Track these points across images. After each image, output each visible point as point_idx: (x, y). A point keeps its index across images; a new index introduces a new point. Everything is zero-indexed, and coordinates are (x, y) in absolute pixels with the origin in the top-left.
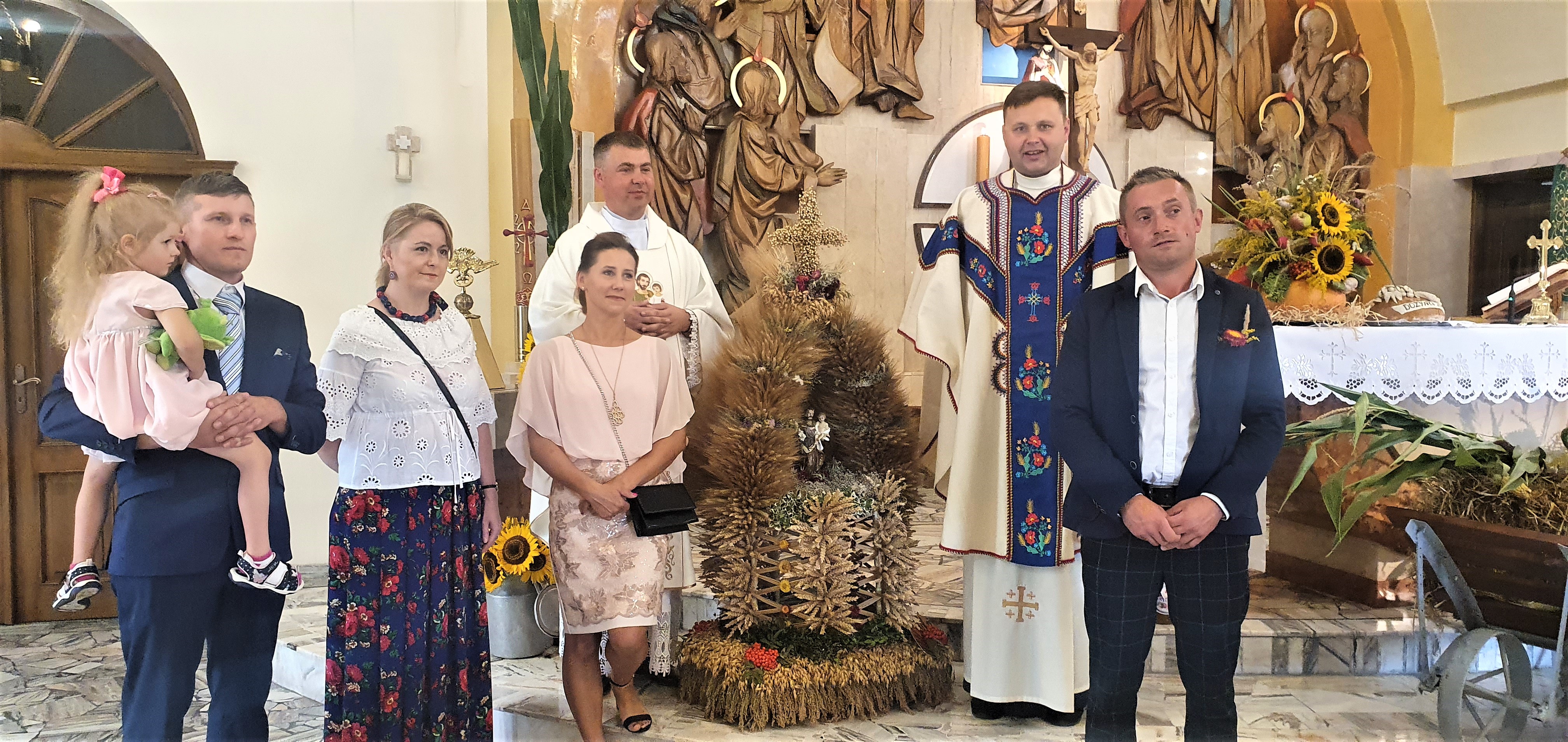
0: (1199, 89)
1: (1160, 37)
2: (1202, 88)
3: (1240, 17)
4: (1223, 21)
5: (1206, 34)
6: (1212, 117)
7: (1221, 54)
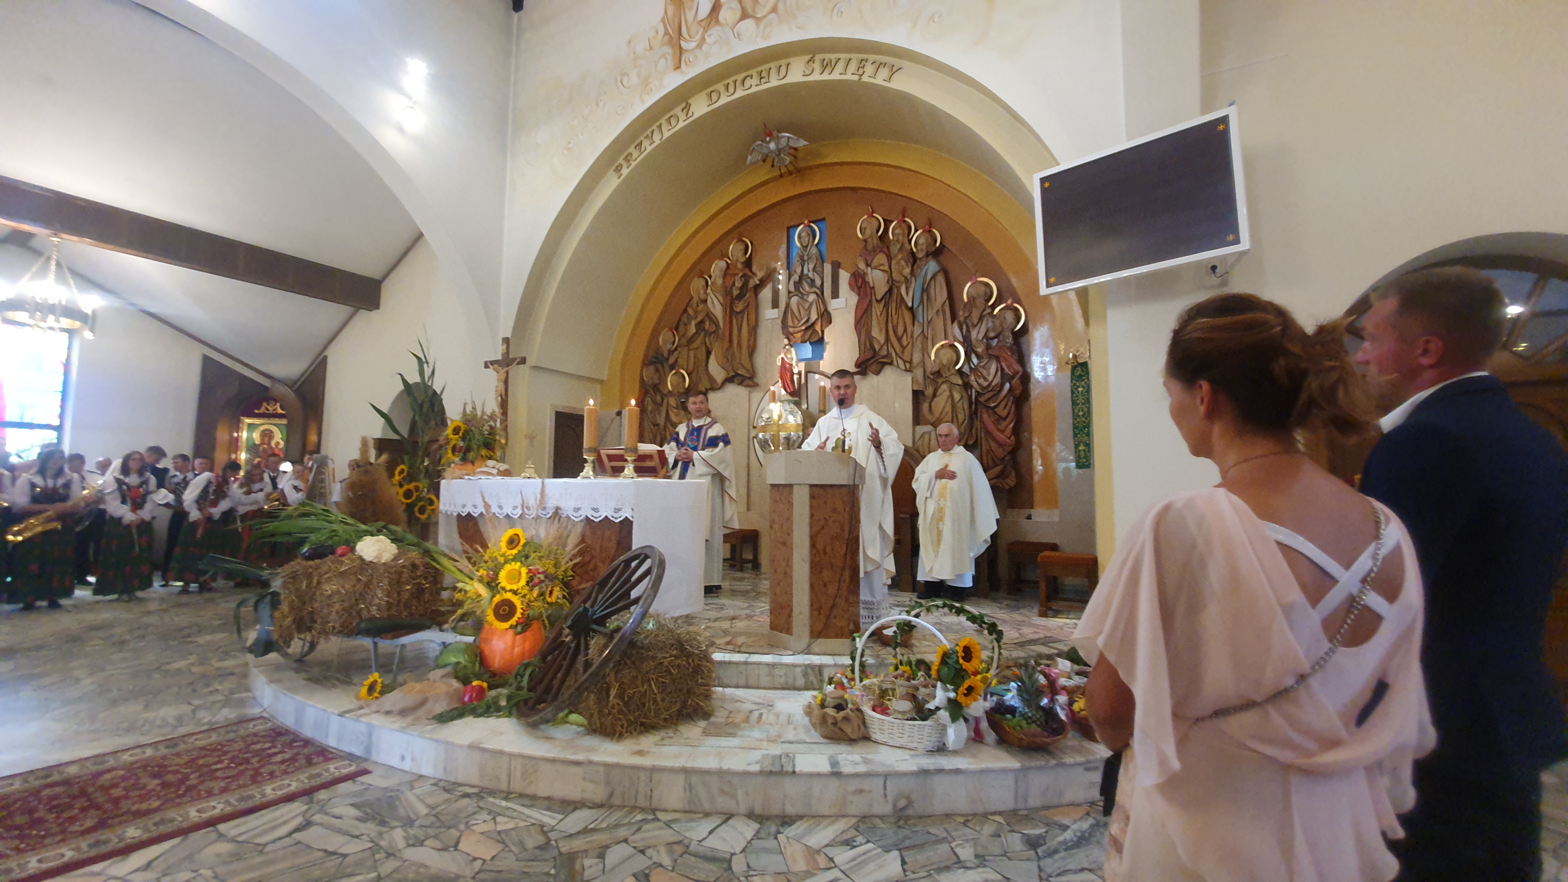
0: (902, 346)
1: (874, 323)
2: (904, 346)
3: (929, 299)
4: (915, 305)
5: (907, 314)
6: (910, 363)
7: (916, 322)
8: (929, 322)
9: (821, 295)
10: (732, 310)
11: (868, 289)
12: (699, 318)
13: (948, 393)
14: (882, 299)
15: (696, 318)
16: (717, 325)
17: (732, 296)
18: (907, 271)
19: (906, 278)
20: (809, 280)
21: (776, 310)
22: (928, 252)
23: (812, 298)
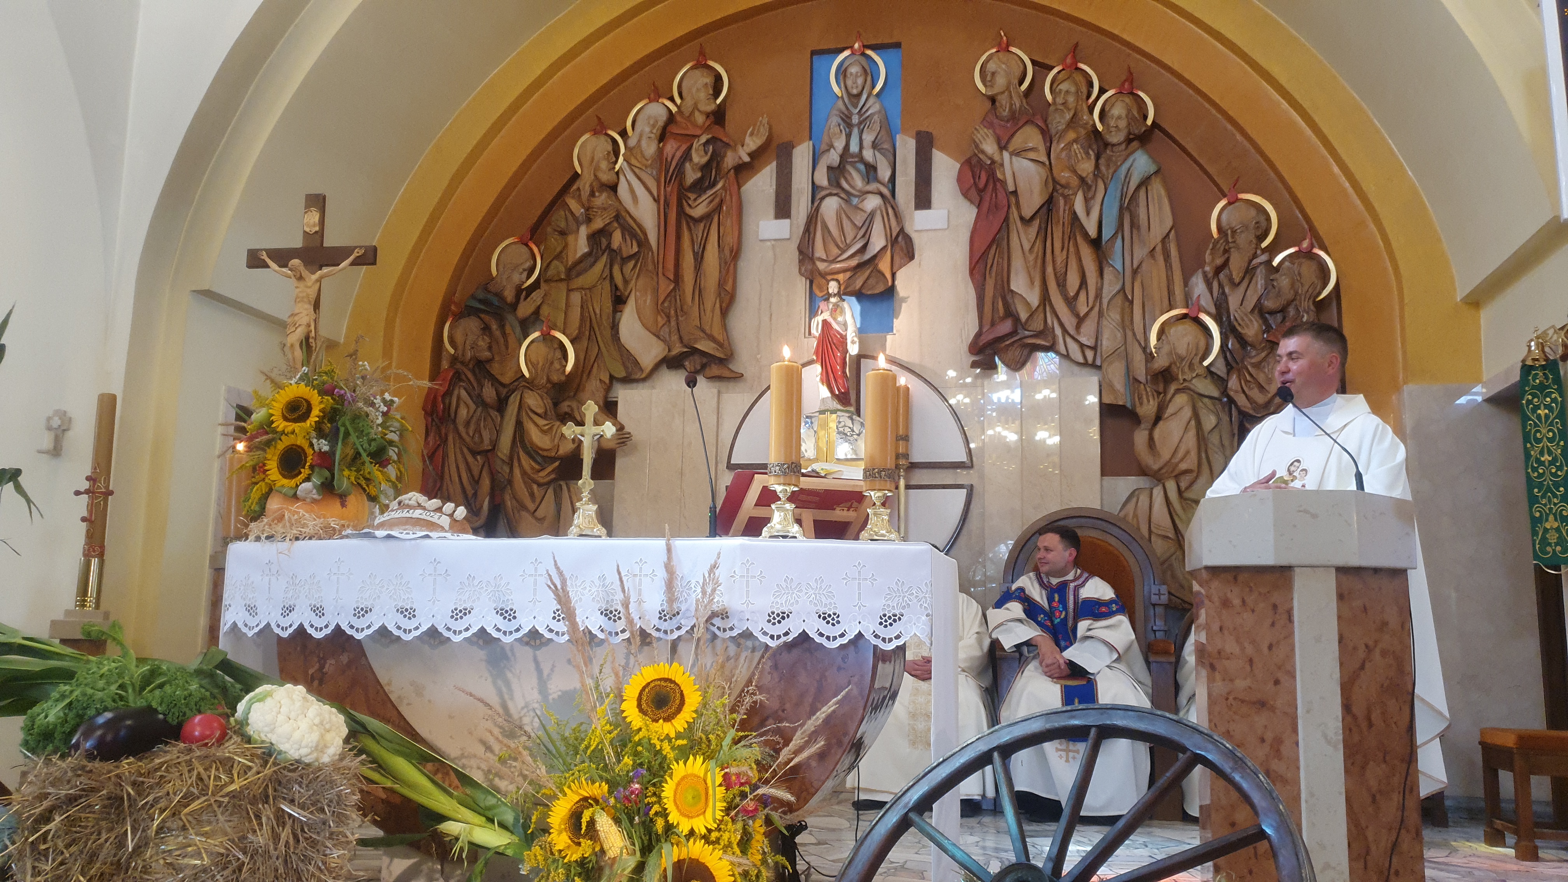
0: (1077, 315)
1: (1017, 263)
2: (1082, 315)
3: (1134, 225)
4: (1107, 234)
5: (1086, 252)
6: (1096, 350)
7: (1107, 271)
8: (1135, 272)
9: (889, 199)
10: (681, 212)
11: (1001, 195)
12: (598, 224)
13: (1187, 413)
14: (1033, 218)
15: (589, 220)
16: (643, 243)
17: (681, 184)
18: (1086, 167)
19: (1082, 180)
20: (862, 167)
21: (787, 221)
22: (1129, 133)
23: (872, 203)
